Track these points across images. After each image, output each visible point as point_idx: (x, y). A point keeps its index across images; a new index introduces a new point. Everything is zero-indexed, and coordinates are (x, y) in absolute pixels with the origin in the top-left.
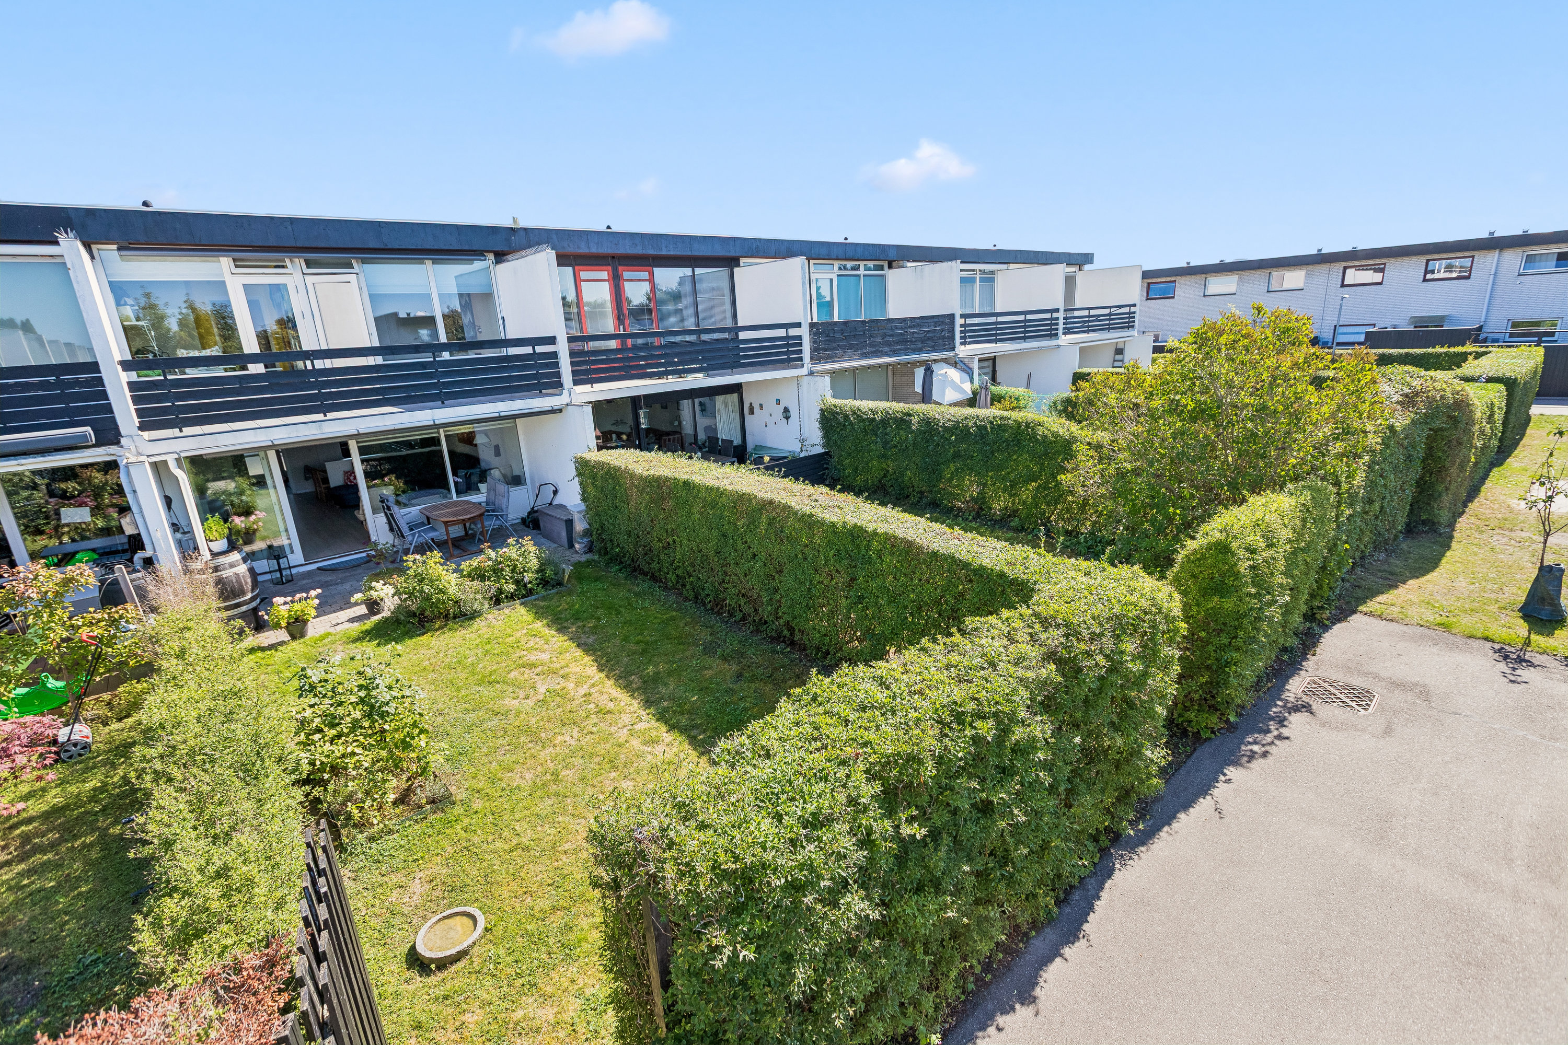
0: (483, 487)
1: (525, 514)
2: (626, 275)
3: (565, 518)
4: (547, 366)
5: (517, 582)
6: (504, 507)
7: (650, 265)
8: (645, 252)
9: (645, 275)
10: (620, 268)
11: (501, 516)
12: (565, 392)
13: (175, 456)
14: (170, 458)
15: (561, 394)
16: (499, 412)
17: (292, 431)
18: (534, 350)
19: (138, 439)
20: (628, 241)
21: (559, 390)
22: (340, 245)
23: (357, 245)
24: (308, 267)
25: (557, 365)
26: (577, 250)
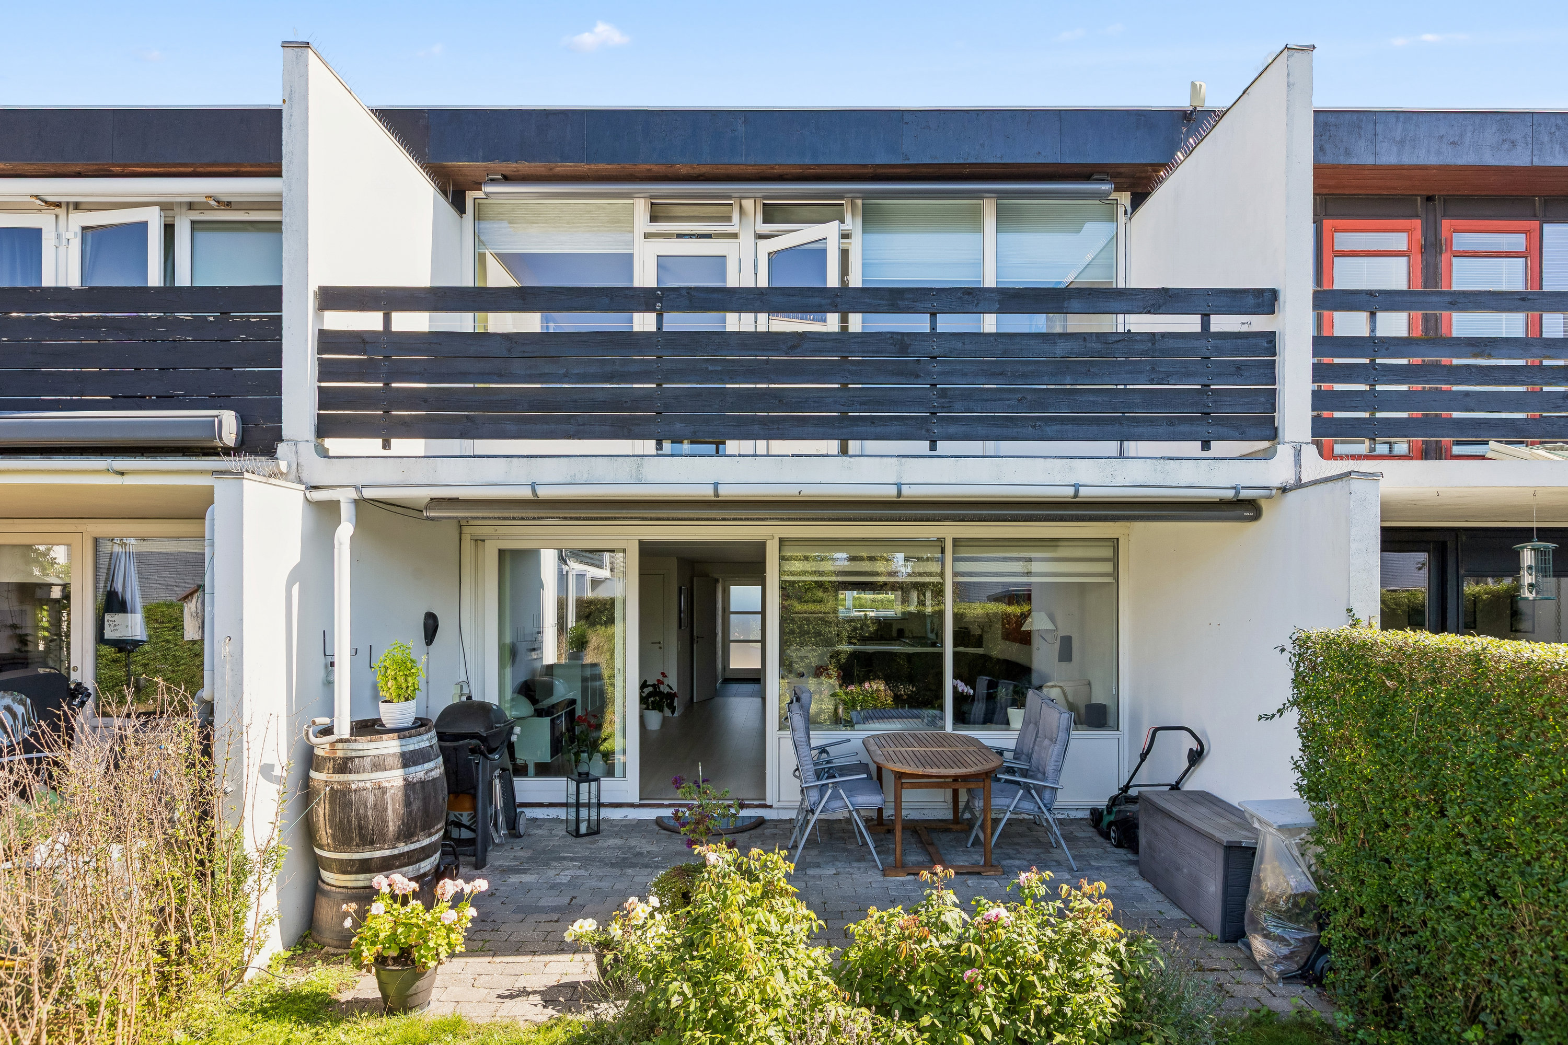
0: (1016, 716)
1: (1102, 802)
2: (1462, 241)
3: (1225, 838)
4: (1238, 370)
6: (1050, 769)
7: (1534, 217)
8: (1537, 162)
9: (1518, 242)
10: (1446, 224)
11: (1040, 790)
12: (1284, 452)
13: (353, 494)
14: (345, 497)
15: (1267, 455)
16: (1076, 486)
17: (581, 469)
18: (1205, 324)
19: (308, 450)
20: (1491, 134)
21: (1265, 444)
22: (822, 160)
23: (853, 159)
24: (766, 221)
25: (1269, 372)
26: (1343, 160)
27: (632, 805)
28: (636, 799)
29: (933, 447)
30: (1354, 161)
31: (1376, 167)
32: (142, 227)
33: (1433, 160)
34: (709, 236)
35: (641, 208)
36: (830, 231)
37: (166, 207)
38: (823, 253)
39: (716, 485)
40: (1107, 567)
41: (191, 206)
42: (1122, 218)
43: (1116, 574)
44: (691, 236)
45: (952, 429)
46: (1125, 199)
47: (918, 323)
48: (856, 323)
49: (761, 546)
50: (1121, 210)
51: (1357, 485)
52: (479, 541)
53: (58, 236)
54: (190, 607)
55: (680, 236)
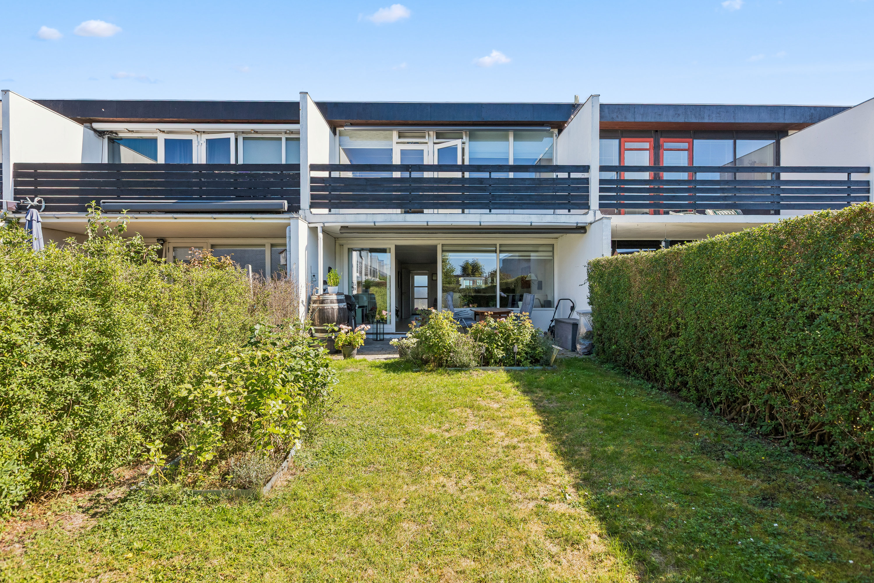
2: (667, 145)
4: (578, 189)
5: (506, 350)
7: (691, 138)
8: (686, 121)
9: (685, 145)
10: (662, 140)
12: (591, 212)
13: (322, 225)
14: (319, 226)
15: (586, 214)
16: (531, 222)
17: (388, 218)
18: (569, 175)
19: (307, 212)
20: (671, 112)
21: (587, 210)
22: (456, 120)
23: (466, 119)
24: (437, 138)
25: (587, 190)
26: (624, 120)
27: (393, 334)
28: (394, 331)
29: (490, 211)
30: (628, 120)
31: (635, 122)
32: (228, 139)
33: (653, 120)
34: (418, 143)
35: (395, 134)
36: (458, 143)
37: (236, 133)
38: (457, 148)
39: (427, 222)
40: (551, 254)
41: (243, 132)
42: (555, 138)
43: (553, 256)
44: (412, 143)
45: (496, 206)
46: (556, 131)
47: (486, 175)
48: (467, 175)
49: (435, 247)
50: (555, 135)
51: (605, 221)
52: (342, 245)
53: (198, 142)
54: (283, 255)
55: (408, 143)
